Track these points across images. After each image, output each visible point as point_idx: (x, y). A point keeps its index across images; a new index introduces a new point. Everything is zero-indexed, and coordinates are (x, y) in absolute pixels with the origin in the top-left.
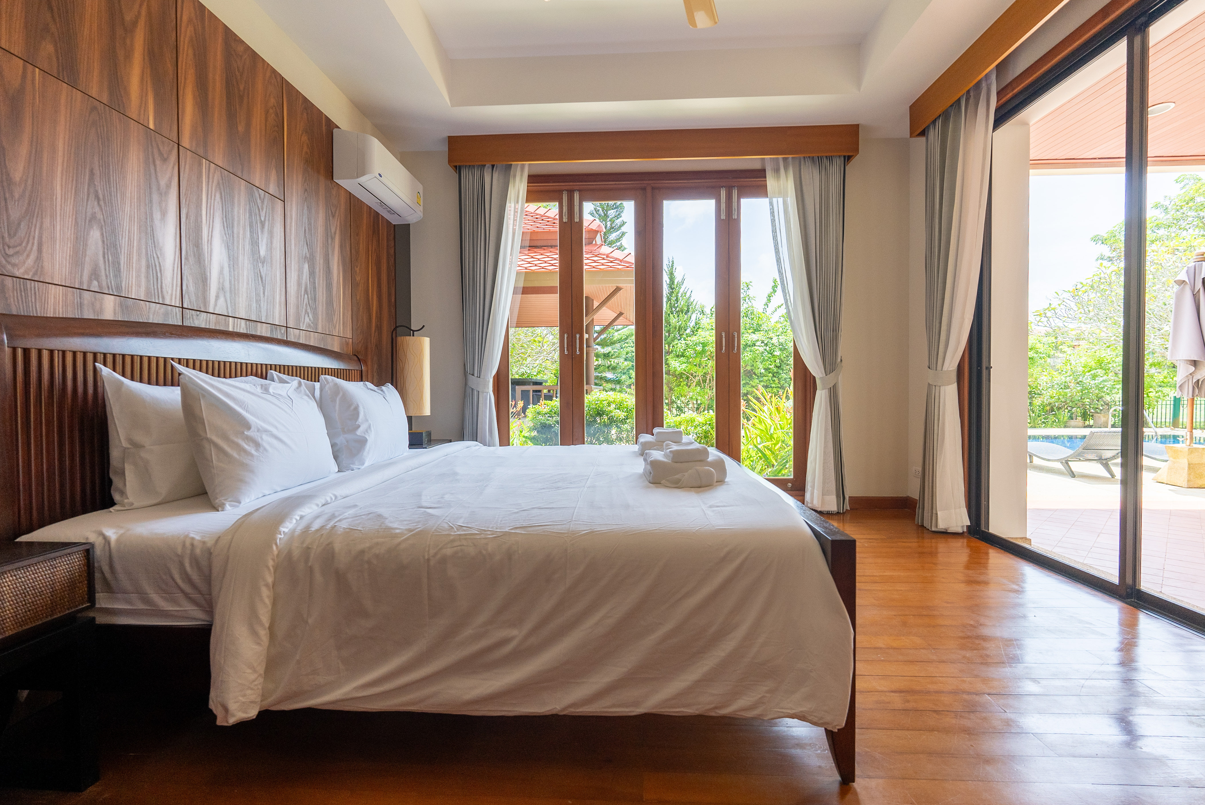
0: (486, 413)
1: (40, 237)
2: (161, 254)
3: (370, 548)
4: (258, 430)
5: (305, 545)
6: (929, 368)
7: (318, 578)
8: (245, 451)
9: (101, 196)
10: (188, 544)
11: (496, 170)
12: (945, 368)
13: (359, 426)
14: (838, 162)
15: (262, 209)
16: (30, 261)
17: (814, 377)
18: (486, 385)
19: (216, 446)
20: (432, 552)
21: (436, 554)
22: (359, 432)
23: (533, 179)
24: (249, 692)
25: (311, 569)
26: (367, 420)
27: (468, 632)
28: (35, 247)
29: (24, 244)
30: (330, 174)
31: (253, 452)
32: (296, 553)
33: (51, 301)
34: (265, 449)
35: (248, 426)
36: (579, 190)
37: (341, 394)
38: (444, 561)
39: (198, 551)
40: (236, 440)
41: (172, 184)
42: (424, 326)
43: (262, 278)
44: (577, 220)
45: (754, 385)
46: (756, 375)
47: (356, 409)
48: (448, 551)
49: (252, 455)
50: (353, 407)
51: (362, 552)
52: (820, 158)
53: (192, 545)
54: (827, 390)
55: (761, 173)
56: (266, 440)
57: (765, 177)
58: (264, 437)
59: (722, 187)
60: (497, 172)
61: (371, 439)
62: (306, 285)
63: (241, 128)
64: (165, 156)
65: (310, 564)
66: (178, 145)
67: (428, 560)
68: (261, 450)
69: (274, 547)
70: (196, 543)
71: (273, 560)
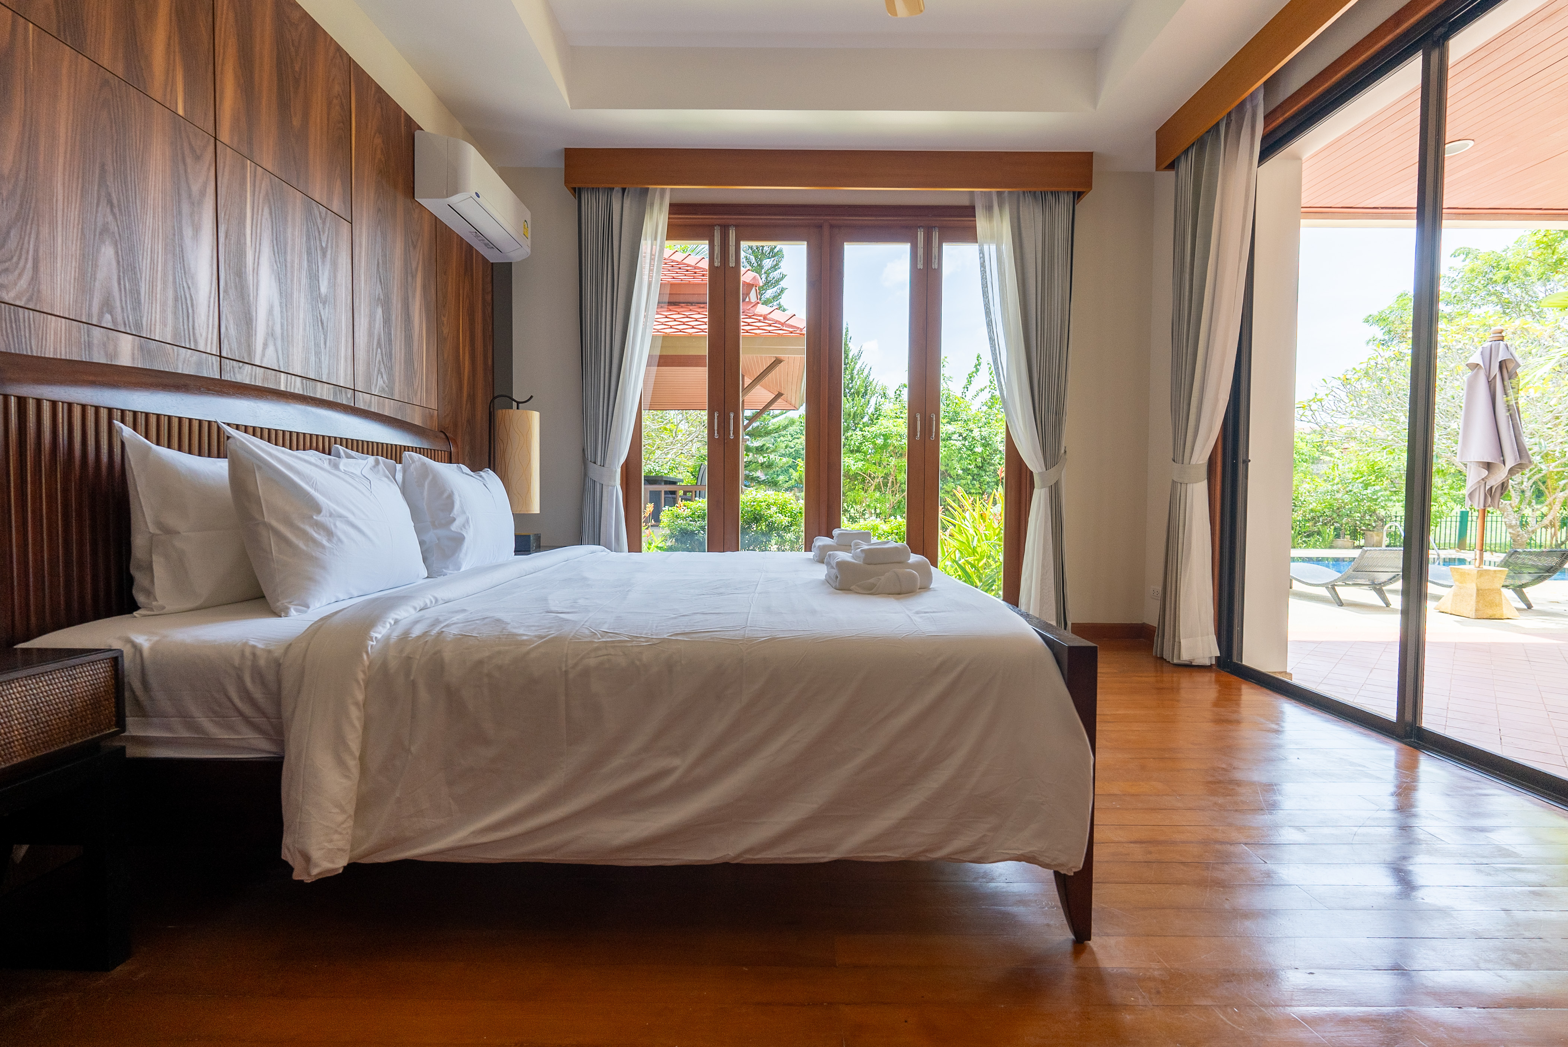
0: (611, 512)
1: (36, 251)
2: (192, 283)
3: (490, 658)
4: (331, 515)
5: (404, 655)
6: (1174, 461)
7: (424, 695)
8: (314, 541)
9: (115, 201)
10: (248, 653)
11: (628, 195)
12: (1194, 461)
13: (454, 520)
14: (1066, 200)
15: (324, 233)
16: (23, 283)
17: (1031, 473)
18: (612, 477)
19: (277, 533)
20: (571, 662)
21: (576, 665)
22: (454, 527)
23: (676, 208)
24: (336, 837)
25: (414, 684)
26: (464, 512)
27: (617, 762)
28: (30, 265)
29: (15, 259)
30: (410, 191)
31: (325, 542)
32: (393, 664)
33: (51, 337)
34: (340, 540)
35: (318, 509)
36: (736, 226)
37: (430, 477)
38: (586, 673)
39: (262, 662)
40: (302, 526)
41: (208, 190)
42: (532, 397)
43: (322, 323)
44: (732, 264)
45: (949, 490)
46: (951, 477)
47: (451, 497)
48: (592, 662)
49: (323, 547)
50: (445, 495)
51: (481, 662)
52: (1044, 194)
53: (254, 655)
54: (1047, 489)
55: (969, 211)
56: (340, 528)
57: (975, 217)
58: (338, 524)
59: (919, 227)
60: (629, 199)
61: (469, 535)
62: (379, 336)
63: (296, 122)
64: (198, 152)
65: (412, 678)
66: (215, 139)
67: (566, 672)
68: (335, 540)
69: (365, 657)
70: (258, 653)
71: (364, 672)
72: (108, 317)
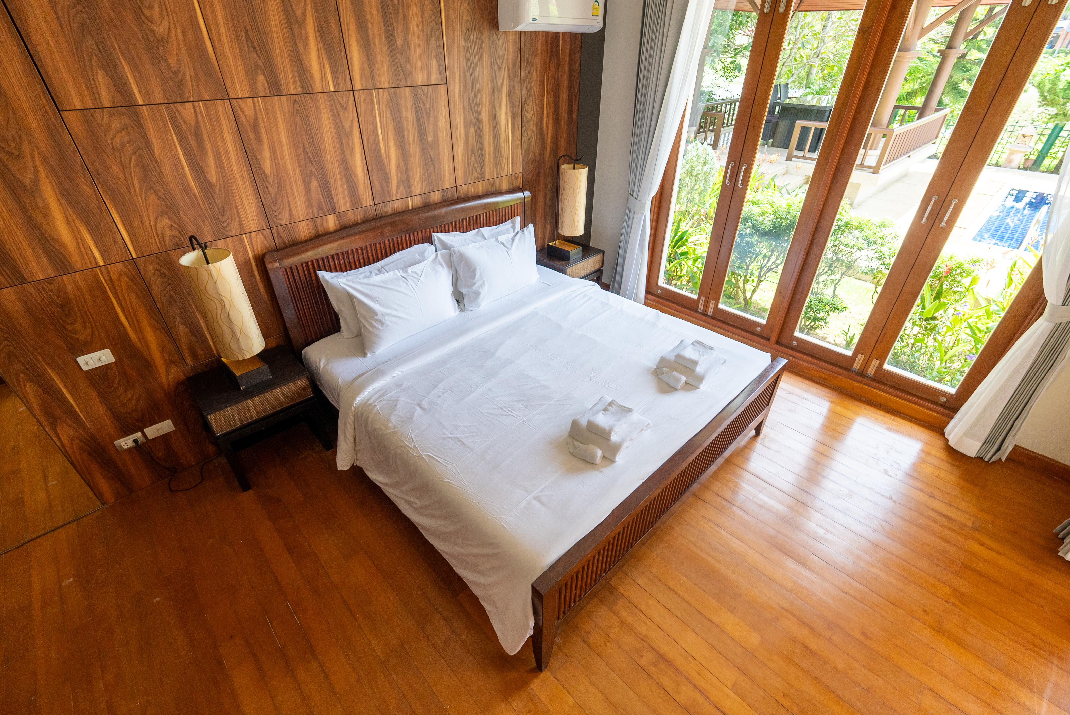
0: (638, 233)
1: (288, 199)
2: (355, 177)
4: (382, 315)
5: (362, 411)
8: (375, 327)
9: (312, 159)
13: (475, 284)
15: (427, 102)
16: (287, 215)
17: (1047, 301)
18: (643, 207)
19: (362, 323)
22: (475, 287)
26: (482, 278)
28: (287, 206)
29: (281, 207)
30: (495, 25)
31: (380, 327)
33: (301, 230)
34: (387, 325)
35: (376, 314)
37: (464, 261)
40: (371, 321)
41: (354, 124)
43: (431, 159)
47: (474, 271)
49: (379, 329)
50: (471, 270)
56: (387, 320)
58: (386, 318)
62: (473, 146)
63: (399, 42)
64: (345, 106)
66: (353, 90)
68: (385, 326)
69: (353, 408)
72: (321, 211)
